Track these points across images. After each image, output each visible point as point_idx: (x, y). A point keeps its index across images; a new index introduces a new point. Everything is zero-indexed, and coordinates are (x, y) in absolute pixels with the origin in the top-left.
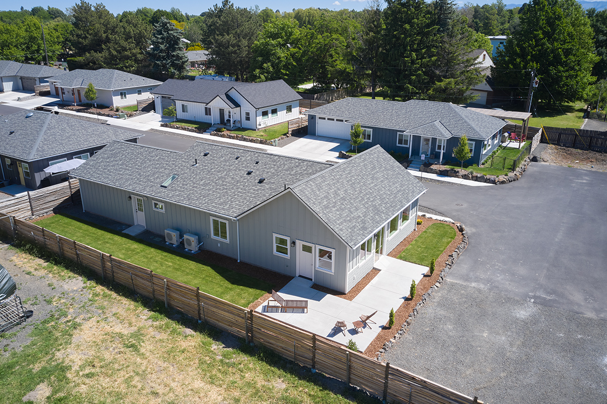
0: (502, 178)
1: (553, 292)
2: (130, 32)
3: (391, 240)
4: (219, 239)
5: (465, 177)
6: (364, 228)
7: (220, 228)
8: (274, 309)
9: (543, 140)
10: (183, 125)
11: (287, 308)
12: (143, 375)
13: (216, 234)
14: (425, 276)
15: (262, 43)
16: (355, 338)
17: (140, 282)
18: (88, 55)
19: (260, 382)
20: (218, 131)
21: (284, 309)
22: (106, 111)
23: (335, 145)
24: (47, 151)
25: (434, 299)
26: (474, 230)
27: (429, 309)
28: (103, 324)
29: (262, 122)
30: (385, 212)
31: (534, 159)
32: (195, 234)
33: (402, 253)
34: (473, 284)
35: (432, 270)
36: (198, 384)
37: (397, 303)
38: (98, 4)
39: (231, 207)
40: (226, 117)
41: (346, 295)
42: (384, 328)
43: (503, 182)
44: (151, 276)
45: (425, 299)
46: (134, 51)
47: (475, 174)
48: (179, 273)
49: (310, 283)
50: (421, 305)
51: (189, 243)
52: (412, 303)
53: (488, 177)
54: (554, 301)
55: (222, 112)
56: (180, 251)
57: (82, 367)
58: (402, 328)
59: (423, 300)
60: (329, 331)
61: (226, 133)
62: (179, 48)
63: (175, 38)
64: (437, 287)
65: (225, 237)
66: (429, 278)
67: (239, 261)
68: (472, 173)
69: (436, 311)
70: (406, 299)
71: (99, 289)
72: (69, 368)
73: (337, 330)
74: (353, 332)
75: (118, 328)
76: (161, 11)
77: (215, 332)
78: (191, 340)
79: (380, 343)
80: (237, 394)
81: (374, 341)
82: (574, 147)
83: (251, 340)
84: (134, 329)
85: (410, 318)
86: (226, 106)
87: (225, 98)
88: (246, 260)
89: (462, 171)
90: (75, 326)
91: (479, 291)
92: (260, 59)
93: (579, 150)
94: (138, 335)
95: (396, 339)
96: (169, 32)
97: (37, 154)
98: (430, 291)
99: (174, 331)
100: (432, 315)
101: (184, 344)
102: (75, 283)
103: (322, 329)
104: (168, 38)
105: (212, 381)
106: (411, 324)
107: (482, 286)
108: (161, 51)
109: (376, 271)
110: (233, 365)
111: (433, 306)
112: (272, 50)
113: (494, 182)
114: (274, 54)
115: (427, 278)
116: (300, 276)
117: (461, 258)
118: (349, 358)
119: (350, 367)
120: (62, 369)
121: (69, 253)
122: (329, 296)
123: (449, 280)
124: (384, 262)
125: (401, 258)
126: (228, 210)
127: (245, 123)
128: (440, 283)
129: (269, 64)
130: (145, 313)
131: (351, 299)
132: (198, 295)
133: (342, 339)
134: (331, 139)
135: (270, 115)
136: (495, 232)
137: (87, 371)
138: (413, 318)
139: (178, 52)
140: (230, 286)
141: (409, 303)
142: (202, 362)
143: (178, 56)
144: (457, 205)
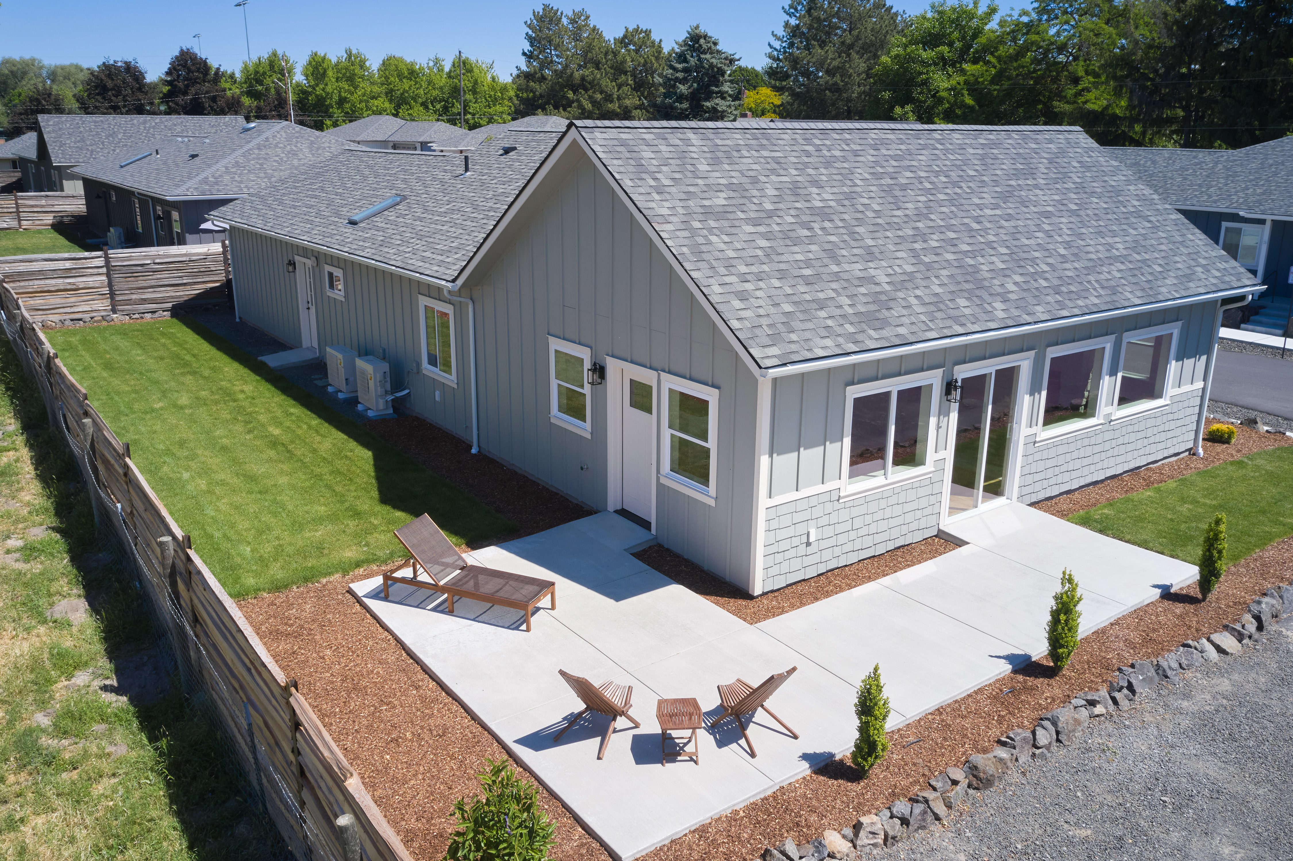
2: (624, 62)
4: (437, 373)
7: (438, 333)
13: (432, 356)
14: (1167, 594)
15: (897, 56)
21: (451, 601)
24: (227, 185)
25: (1187, 696)
30: (1013, 296)
32: (394, 361)
33: (1099, 508)
35: (1209, 575)
38: (576, 11)
41: (751, 603)
42: (823, 766)
44: (83, 412)
45: (1130, 687)
46: (627, 102)
50: (1099, 709)
51: (365, 386)
52: (1048, 689)
58: (930, 795)
59: (1112, 688)
62: (719, 92)
63: (713, 69)
64: (1220, 650)
66: (1191, 608)
67: (474, 451)
69: (1176, 754)
70: (1027, 666)
76: (743, 69)
81: (733, 818)
85: (1002, 753)
92: (887, 95)
95: (864, 839)
96: (702, 56)
97: (196, 188)
98: (1170, 660)
100: (1144, 770)
104: (698, 68)
106: (998, 786)
108: (681, 98)
109: (942, 542)
111: (1167, 728)
112: (921, 73)
114: (925, 83)
115: (1179, 608)
116: (623, 513)
122: (675, 590)
125: (1085, 522)
128: (1240, 637)
130: (31, 535)
131: (753, 619)
132: (127, 475)
138: (1024, 758)
139: (718, 101)
141: (1033, 688)
143: (714, 110)
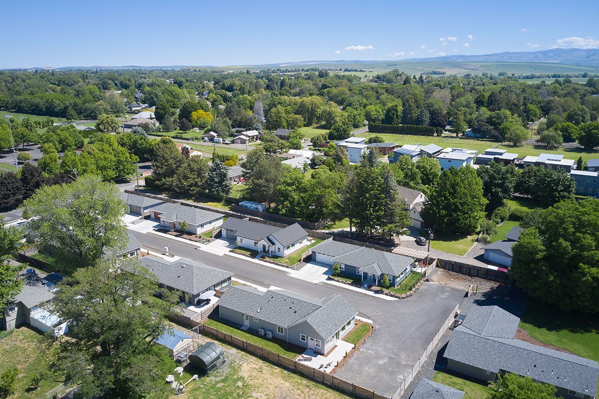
0: (403, 296)
1: (396, 354)
3: (342, 334)
4: (280, 333)
5: (387, 294)
6: (331, 333)
7: (281, 329)
8: (302, 360)
9: (437, 266)
10: (242, 251)
11: (306, 360)
12: (266, 379)
13: (279, 331)
14: (352, 348)
16: (325, 369)
17: (257, 351)
18: (163, 180)
19: (299, 381)
20: (263, 258)
21: (305, 360)
22: (193, 237)
23: (326, 269)
25: (354, 357)
26: (379, 327)
27: (351, 360)
28: (249, 365)
29: (287, 252)
31: (427, 280)
32: (271, 331)
33: (346, 339)
34: (369, 351)
35: (355, 346)
36: (282, 382)
37: (340, 358)
39: (285, 323)
40: (267, 249)
41: (324, 356)
42: (335, 366)
43: (403, 298)
44: (262, 349)
47: (391, 293)
48: (267, 347)
49: (313, 351)
50: (349, 359)
51: (269, 335)
52: (346, 358)
53: (397, 295)
54: (395, 358)
55: (264, 247)
56: (264, 337)
57: (248, 377)
58: (341, 367)
59: (349, 357)
60: (319, 367)
61: (267, 259)
63: (224, 174)
64: (356, 352)
65: (282, 333)
66: (354, 349)
67: (287, 342)
68: (390, 293)
70: (344, 357)
71: (242, 353)
72: (244, 377)
73: (321, 367)
74: (326, 368)
75: (254, 366)
77: (285, 368)
78: (278, 370)
79: (334, 371)
80: (293, 384)
81: (332, 370)
82: (453, 270)
83: (296, 370)
84: (259, 366)
85: (344, 363)
86: (267, 244)
87: (267, 240)
88: (290, 342)
89: (386, 291)
90: (241, 365)
91: (370, 354)
92: (282, 199)
93: (455, 273)
94: (261, 368)
95: (339, 370)
97: (196, 291)
98: (353, 354)
99: (271, 367)
100: (352, 362)
101: (276, 371)
102: (234, 351)
103: (317, 367)
105: (286, 381)
106: (344, 365)
107: (372, 352)
109: (336, 346)
110: (291, 377)
111: (353, 359)
112: (290, 193)
113: (399, 298)
114: (291, 196)
116: (309, 349)
117: (369, 340)
118: (323, 375)
119: (324, 377)
120: (243, 378)
121: (228, 339)
122: (319, 355)
123: (361, 350)
124: (340, 343)
125: (345, 341)
126: (284, 324)
127: (277, 253)
129: (288, 202)
130: (261, 362)
131: (326, 357)
132: (279, 356)
133: (322, 370)
134: (324, 265)
135: (291, 248)
136: (387, 328)
137: (250, 378)
138: (346, 363)
140: (286, 352)
142: (282, 376)
144: (377, 313)
